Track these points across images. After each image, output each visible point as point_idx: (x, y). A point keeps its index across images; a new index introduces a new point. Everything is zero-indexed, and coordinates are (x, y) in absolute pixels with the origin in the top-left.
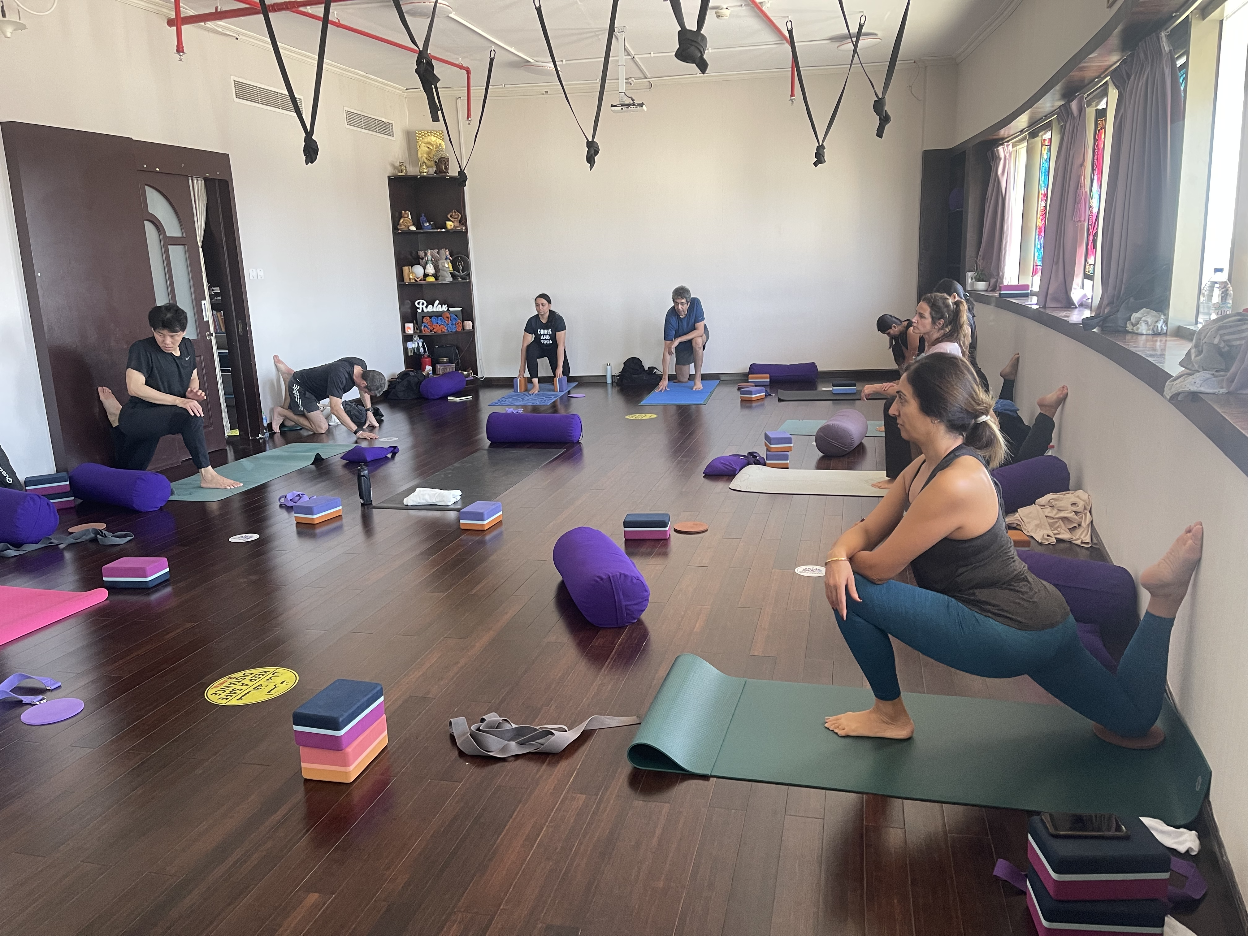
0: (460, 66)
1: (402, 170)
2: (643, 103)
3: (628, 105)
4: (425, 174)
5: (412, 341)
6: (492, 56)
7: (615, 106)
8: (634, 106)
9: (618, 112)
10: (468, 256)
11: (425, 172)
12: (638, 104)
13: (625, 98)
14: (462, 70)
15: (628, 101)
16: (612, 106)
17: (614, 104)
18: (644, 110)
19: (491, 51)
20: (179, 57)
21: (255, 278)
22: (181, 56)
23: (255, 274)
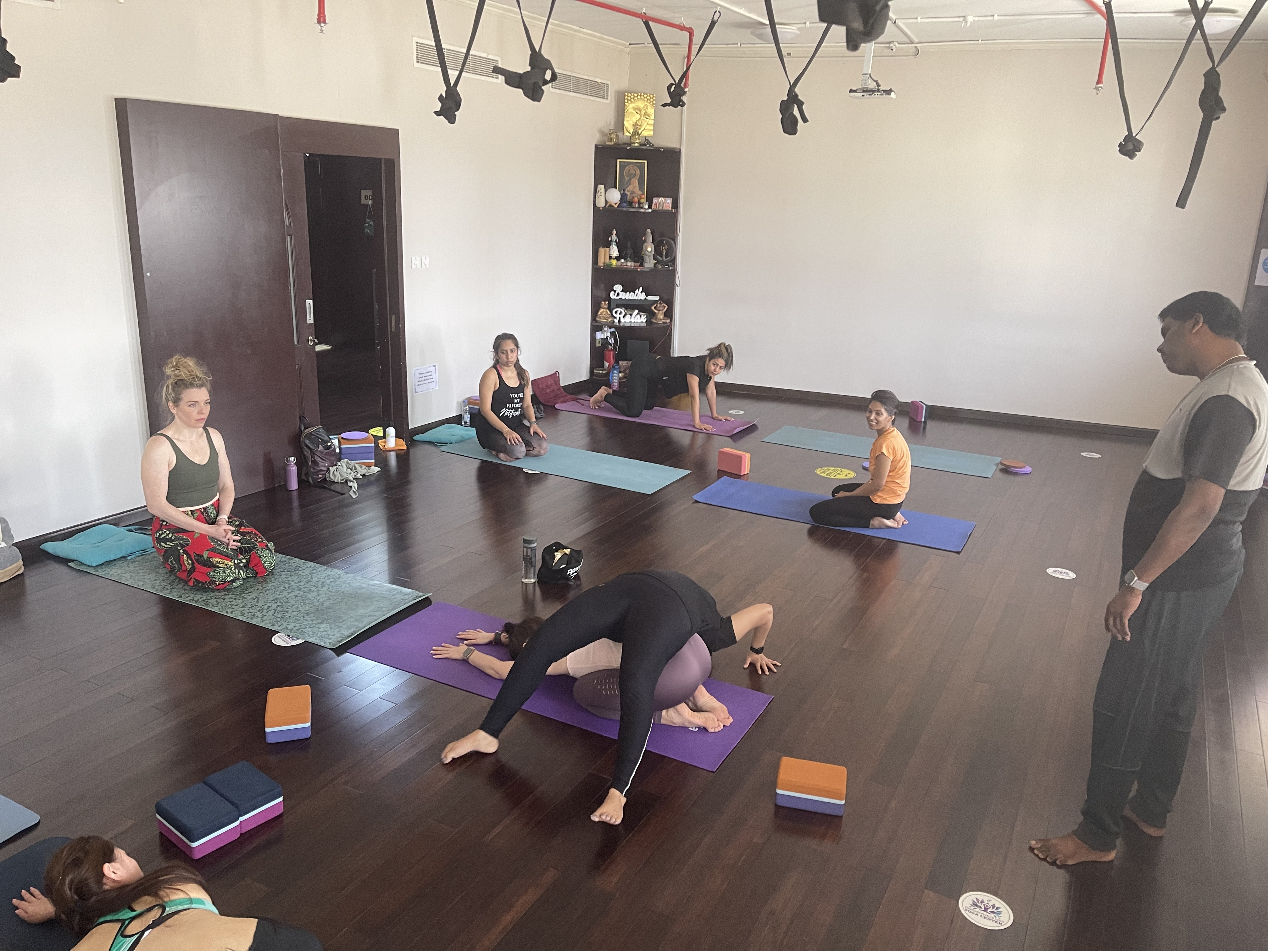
0: (681, 26)
1: (611, 139)
2: (891, 89)
3: (871, 92)
4: (636, 145)
5: (601, 331)
6: (715, 18)
7: (855, 91)
8: (879, 93)
9: (858, 98)
10: (674, 240)
11: (637, 143)
12: (884, 91)
13: (870, 81)
14: (684, 32)
15: (872, 85)
16: (851, 91)
17: (854, 89)
18: (892, 98)
19: (716, 12)
20: (320, 28)
21: (418, 266)
22: (321, 26)
23: (418, 263)
